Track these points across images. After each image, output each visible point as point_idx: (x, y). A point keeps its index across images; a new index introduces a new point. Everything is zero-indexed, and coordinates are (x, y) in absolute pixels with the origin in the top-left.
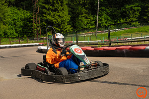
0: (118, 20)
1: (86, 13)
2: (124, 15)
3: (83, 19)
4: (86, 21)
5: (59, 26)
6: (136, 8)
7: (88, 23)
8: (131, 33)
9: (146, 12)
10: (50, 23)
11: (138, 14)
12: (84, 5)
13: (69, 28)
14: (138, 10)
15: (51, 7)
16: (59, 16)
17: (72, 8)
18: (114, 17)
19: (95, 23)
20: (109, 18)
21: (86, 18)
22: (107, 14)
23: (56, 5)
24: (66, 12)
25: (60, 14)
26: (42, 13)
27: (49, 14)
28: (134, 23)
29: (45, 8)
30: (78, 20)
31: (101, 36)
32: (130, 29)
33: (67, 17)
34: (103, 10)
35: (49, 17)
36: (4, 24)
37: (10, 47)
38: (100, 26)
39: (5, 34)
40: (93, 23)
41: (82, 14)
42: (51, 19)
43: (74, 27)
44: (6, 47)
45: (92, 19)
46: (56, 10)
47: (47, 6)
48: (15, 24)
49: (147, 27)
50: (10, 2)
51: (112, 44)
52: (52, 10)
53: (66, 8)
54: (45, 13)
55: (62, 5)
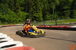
0: (61, 16)
1: (48, 13)
2: (64, 15)
3: (48, 16)
4: (48, 17)
5: (38, 18)
6: (68, 12)
7: (49, 17)
8: (66, 21)
9: (73, 14)
10: (35, 17)
11: (69, 14)
12: (48, 11)
13: (42, 19)
14: (69, 13)
15: (36, 11)
16: (38, 15)
17: (43, 12)
18: (59, 15)
19: (52, 17)
20: (58, 16)
21: (49, 15)
22: (57, 14)
23: (37, 11)
24: (41, 13)
25: (39, 14)
26: (32, 14)
27: (35, 14)
28: (68, 18)
29: (34, 12)
30: (45, 16)
31: (54, 22)
32: (65, 20)
33: (41, 15)
34: (55, 13)
35: (35, 15)
36: (19, 17)
37: (21, 25)
38: (54, 19)
39: (20, 21)
40: (51, 17)
41: (47, 14)
42: (36, 16)
43: (44, 19)
44: (19, 25)
45: (51, 16)
46: (37, 12)
47: (34, 11)
48: (23, 17)
49: (73, 20)
50: (22, 10)
51: (57, 25)
52: (36, 13)
53: (41, 12)
54: (33, 14)
55: (39, 11)
